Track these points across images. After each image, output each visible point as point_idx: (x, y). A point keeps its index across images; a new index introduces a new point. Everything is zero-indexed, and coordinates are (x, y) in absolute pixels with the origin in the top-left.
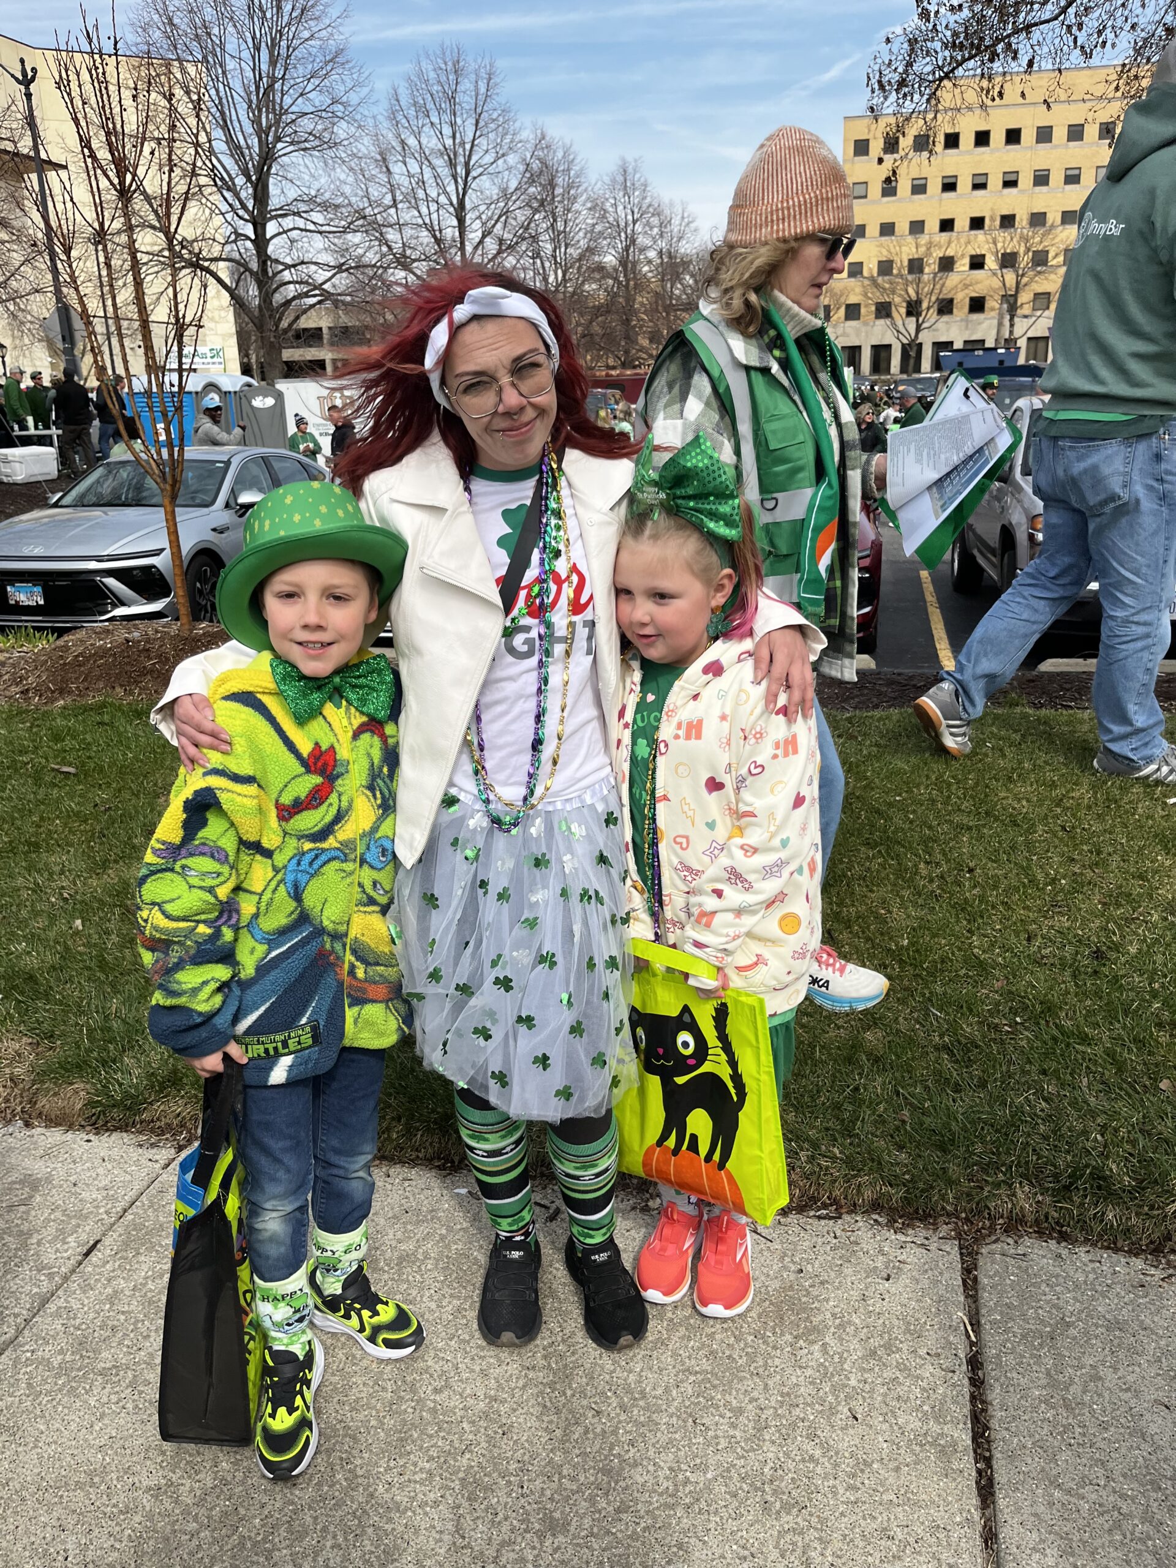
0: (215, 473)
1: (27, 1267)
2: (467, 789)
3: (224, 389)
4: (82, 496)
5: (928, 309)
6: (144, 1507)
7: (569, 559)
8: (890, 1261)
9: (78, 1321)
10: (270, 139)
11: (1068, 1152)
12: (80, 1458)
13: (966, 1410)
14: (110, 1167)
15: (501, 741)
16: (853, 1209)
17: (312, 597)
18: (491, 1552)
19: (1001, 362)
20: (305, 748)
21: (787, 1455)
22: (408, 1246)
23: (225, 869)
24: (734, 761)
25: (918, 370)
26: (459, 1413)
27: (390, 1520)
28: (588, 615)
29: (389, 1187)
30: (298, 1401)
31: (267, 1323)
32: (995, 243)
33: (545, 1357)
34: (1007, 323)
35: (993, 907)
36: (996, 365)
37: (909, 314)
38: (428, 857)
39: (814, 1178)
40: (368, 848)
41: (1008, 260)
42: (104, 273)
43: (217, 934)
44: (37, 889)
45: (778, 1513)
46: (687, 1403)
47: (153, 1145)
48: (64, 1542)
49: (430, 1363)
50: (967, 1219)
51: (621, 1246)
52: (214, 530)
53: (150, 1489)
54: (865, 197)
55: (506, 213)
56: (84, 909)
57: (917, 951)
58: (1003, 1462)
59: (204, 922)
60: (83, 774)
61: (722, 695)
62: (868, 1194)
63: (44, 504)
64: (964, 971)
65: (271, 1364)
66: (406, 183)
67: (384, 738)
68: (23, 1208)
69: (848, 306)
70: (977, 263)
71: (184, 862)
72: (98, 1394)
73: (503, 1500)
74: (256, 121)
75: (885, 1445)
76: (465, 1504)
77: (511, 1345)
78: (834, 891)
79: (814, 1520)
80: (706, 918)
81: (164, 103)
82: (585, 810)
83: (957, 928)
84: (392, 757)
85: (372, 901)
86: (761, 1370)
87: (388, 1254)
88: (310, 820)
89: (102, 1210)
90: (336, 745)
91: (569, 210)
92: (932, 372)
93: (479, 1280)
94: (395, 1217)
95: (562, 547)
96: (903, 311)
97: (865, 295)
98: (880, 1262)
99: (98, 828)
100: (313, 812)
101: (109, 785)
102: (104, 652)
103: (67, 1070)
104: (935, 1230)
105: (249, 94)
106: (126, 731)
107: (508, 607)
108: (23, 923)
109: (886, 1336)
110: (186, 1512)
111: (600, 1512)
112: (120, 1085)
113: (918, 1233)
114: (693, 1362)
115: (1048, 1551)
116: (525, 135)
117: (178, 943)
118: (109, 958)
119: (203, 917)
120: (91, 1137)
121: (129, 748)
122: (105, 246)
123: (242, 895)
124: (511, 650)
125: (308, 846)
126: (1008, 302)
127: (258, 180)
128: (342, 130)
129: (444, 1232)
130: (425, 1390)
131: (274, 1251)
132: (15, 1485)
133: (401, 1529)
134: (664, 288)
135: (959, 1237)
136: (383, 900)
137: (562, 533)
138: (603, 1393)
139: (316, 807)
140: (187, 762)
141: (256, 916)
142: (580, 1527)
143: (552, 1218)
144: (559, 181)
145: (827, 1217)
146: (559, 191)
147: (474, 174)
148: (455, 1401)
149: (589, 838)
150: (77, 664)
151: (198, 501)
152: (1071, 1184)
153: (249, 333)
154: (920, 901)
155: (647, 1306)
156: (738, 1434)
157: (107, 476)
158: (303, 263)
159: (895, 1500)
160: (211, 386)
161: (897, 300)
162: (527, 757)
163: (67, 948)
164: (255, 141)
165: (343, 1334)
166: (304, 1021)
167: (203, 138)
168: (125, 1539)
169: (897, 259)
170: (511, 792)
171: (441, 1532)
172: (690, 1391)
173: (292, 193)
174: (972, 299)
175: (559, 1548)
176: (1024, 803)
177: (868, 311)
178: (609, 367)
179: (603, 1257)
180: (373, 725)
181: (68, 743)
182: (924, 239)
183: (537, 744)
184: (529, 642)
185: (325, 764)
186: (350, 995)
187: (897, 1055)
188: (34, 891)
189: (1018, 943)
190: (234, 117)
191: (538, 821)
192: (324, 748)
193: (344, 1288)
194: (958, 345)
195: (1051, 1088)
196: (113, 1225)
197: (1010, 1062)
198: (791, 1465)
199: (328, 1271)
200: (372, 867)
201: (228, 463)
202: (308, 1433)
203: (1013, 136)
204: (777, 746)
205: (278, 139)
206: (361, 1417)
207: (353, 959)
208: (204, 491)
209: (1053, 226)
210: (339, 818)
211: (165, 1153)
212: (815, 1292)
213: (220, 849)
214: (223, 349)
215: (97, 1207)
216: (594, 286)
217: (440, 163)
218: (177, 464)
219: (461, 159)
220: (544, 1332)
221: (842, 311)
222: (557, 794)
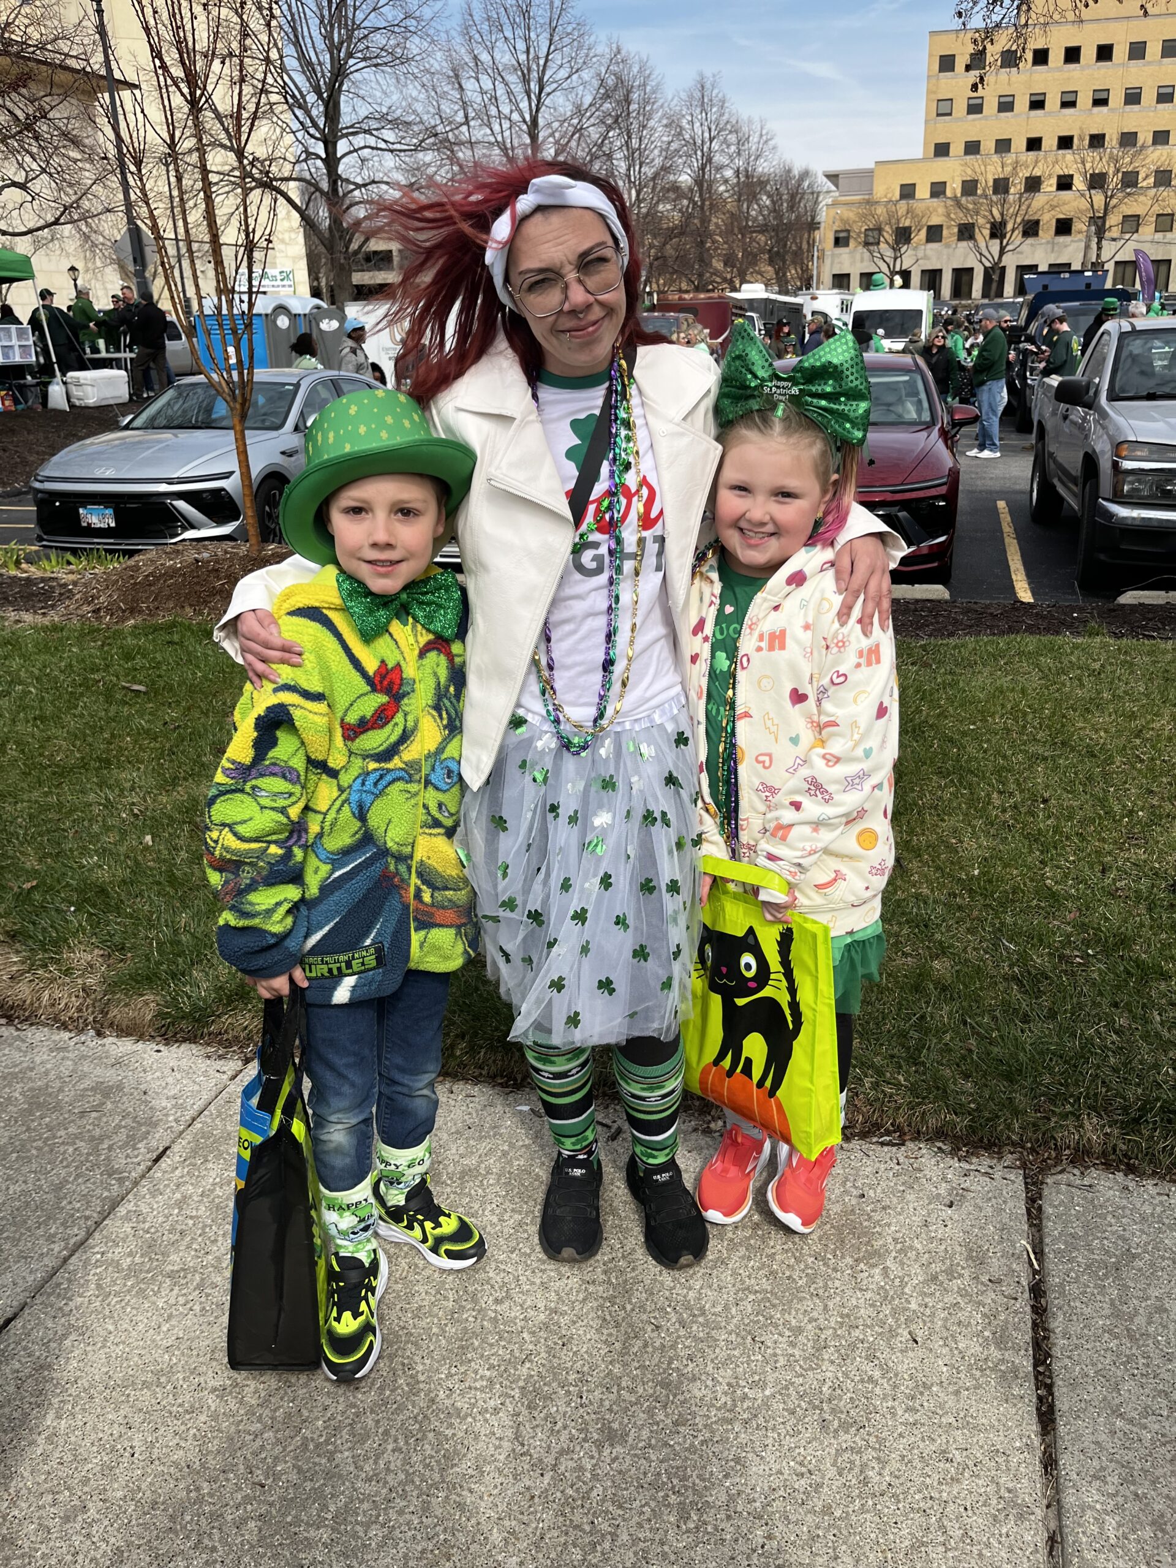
0: (284, 395)
1: (97, 1172)
2: (535, 709)
3: (294, 312)
4: (153, 419)
5: (1013, 230)
6: (209, 1407)
7: (638, 472)
8: (954, 1188)
9: (147, 1225)
10: (342, 55)
11: (1138, 1085)
12: (147, 1358)
13: (1028, 1337)
14: (179, 1076)
15: (569, 661)
16: (917, 1136)
17: (381, 514)
18: (550, 1460)
19: (1088, 285)
20: (371, 666)
21: (846, 1375)
22: (471, 1161)
23: (297, 790)
24: (816, 671)
25: (1000, 293)
26: (520, 1324)
27: (451, 1425)
28: (657, 530)
29: (452, 1103)
30: (363, 1306)
31: (333, 1231)
32: (1083, 163)
33: (605, 1272)
34: (1094, 246)
35: (1067, 838)
36: (1083, 288)
37: (993, 235)
38: (495, 779)
39: (877, 1105)
40: (433, 769)
41: (1097, 181)
42: (175, 193)
43: (289, 854)
44: (108, 805)
45: (836, 1431)
46: (747, 1321)
47: (221, 1057)
48: (130, 1439)
49: (491, 1274)
50: (1033, 1150)
51: (682, 1166)
52: (283, 453)
53: (214, 1390)
54: (950, 114)
55: (579, 130)
56: (155, 826)
57: (990, 881)
58: (1065, 1390)
59: (275, 842)
60: (153, 692)
61: (804, 604)
62: (932, 1122)
63: (114, 426)
64: (1035, 902)
65: (337, 1269)
66: (479, 100)
67: (451, 657)
68: (94, 1115)
69: (930, 228)
70: (1065, 183)
71: (254, 782)
72: (167, 1296)
73: (562, 1409)
74: (328, 37)
75: (945, 1369)
76: (525, 1412)
77: (572, 1261)
78: (904, 820)
79: (872, 1439)
80: (781, 831)
81: (235, 19)
82: (654, 730)
83: (1030, 859)
84: (458, 677)
85: (437, 823)
86: (821, 1292)
87: (451, 1169)
88: (375, 740)
89: (171, 1118)
90: (402, 663)
91: (644, 127)
92: (1015, 296)
93: (540, 1196)
94: (458, 1132)
95: (631, 459)
96: (987, 232)
97: (948, 215)
98: (943, 1190)
99: (168, 746)
100: (376, 732)
101: (178, 703)
102: (173, 572)
103: (137, 982)
104: (1000, 1159)
105: (321, 9)
106: (196, 651)
107: (578, 519)
108: (95, 838)
109: (948, 1262)
110: (251, 1412)
111: (658, 1424)
112: (189, 997)
113: (983, 1162)
114: (753, 1281)
115: (1109, 1479)
116: (601, 49)
117: (250, 864)
118: (178, 873)
119: (274, 837)
120: (162, 1048)
121: (198, 667)
122: (176, 164)
123: (311, 815)
124: (580, 568)
125: (373, 765)
126: (1096, 224)
127: (330, 97)
128: (414, 46)
129: (506, 1148)
130: (486, 1300)
131: (339, 1162)
132: (84, 1382)
133: (460, 1434)
134: (740, 208)
135: (1024, 1166)
136: (449, 822)
137: (631, 444)
138: (663, 1309)
139: (382, 727)
140: (255, 679)
141: (320, 835)
142: (638, 1438)
143: (613, 1138)
144: (635, 96)
145: (889, 1144)
146: (634, 107)
147: (547, 89)
148: (516, 1312)
149: (659, 758)
150: (147, 583)
151: (267, 424)
152: (1141, 1117)
153: (319, 256)
154: (992, 831)
155: (708, 1226)
156: (797, 1352)
157: (177, 398)
158: (374, 182)
159: (955, 1424)
160: (281, 309)
161: (981, 221)
162: (598, 676)
163: (137, 863)
164: (326, 58)
165: (406, 1244)
166: (368, 942)
167: (274, 55)
168: (190, 1438)
169: (982, 179)
170: (580, 712)
171: (501, 1439)
172: (750, 1310)
173: (363, 111)
174: (1058, 221)
175: (617, 1458)
176: (1102, 734)
177: (950, 232)
178: (680, 291)
179: (665, 1176)
180: (440, 643)
181: (139, 661)
182: (1010, 158)
183: (608, 665)
184: (599, 559)
185: (391, 683)
186: (416, 919)
187: (964, 984)
188: (105, 806)
189: (1092, 876)
190: (306, 33)
191: (607, 742)
192: (390, 666)
193: (407, 1199)
194: (1043, 268)
195: (1122, 1021)
196: (182, 1133)
197: (1081, 993)
198: (849, 1385)
199: (392, 1183)
200: (437, 788)
201: (297, 386)
202: (371, 1338)
203: (1105, 53)
204: (861, 654)
205: (350, 55)
206: (423, 1324)
207: (419, 882)
208: (274, 414)
209: (1143, 147)
210: (405, 737)
211: (232, 1065)
212: (876, 1216)
213: (292, 770)
214: (292, 272)
215: (167, 1115)
216: (668, 207)
217: (513, 79)
218: (247, 385)
219: (534, 75)
220: (605, 1248)
221: (923, 233)
222: (626, 714)
